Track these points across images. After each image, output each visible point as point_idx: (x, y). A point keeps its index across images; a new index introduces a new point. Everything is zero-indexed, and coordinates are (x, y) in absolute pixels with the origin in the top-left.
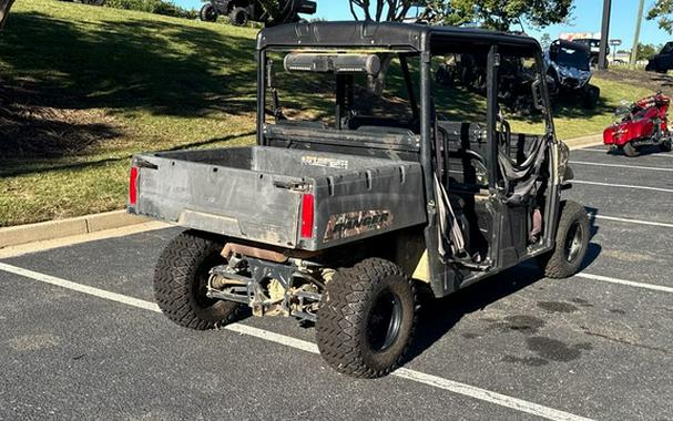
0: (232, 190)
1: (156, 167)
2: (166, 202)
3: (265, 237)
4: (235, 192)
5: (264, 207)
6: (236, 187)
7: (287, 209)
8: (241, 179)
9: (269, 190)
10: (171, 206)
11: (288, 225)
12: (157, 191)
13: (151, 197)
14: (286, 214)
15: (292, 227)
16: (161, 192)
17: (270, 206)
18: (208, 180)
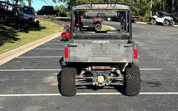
0: (109, 49)
1: (76, 46)
2: (82, 56)
3: (122, 61)
4: (110, 50)
5: (121, 53)
6: (110, 49)
7: (129, 53)
8: (112, 46)
9: (122, 48)
10: (85, 57)
11: (130, 57)
12: (78, 53)
13: (76, 55)
14: (128, 54)
15: (131, 57)
16: (80, 53)
17: (123, 52)
18: (99, 48)
